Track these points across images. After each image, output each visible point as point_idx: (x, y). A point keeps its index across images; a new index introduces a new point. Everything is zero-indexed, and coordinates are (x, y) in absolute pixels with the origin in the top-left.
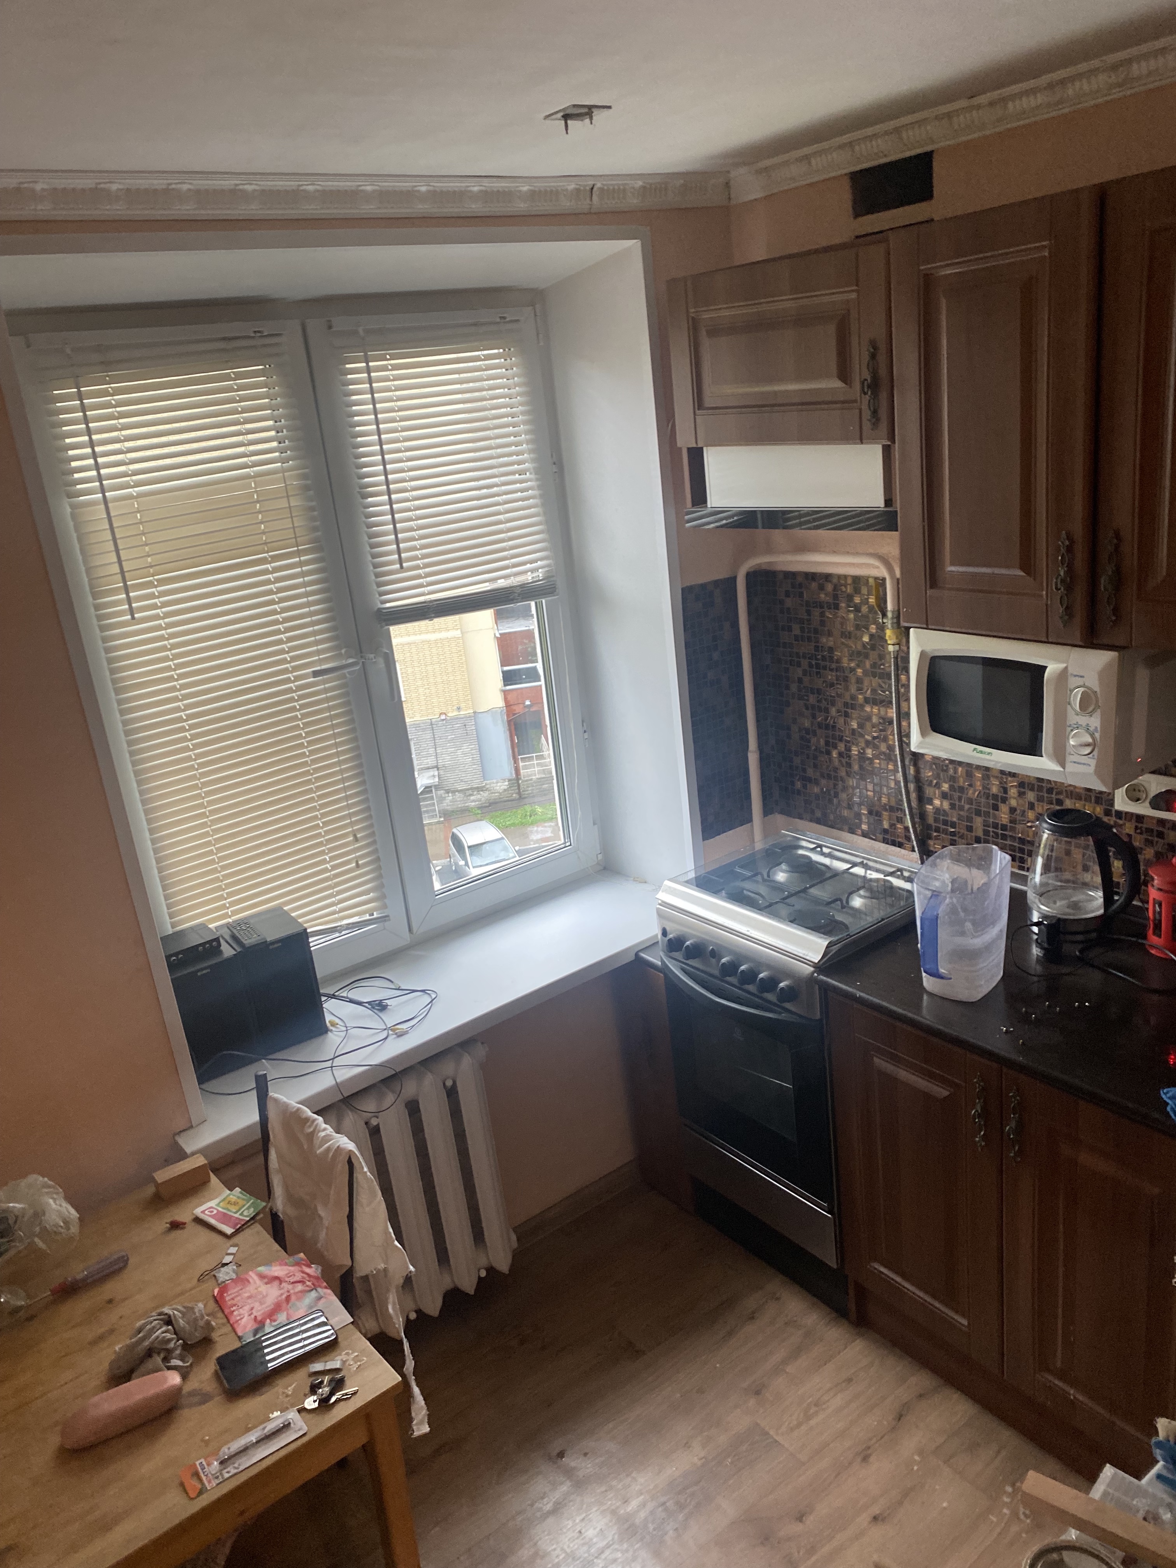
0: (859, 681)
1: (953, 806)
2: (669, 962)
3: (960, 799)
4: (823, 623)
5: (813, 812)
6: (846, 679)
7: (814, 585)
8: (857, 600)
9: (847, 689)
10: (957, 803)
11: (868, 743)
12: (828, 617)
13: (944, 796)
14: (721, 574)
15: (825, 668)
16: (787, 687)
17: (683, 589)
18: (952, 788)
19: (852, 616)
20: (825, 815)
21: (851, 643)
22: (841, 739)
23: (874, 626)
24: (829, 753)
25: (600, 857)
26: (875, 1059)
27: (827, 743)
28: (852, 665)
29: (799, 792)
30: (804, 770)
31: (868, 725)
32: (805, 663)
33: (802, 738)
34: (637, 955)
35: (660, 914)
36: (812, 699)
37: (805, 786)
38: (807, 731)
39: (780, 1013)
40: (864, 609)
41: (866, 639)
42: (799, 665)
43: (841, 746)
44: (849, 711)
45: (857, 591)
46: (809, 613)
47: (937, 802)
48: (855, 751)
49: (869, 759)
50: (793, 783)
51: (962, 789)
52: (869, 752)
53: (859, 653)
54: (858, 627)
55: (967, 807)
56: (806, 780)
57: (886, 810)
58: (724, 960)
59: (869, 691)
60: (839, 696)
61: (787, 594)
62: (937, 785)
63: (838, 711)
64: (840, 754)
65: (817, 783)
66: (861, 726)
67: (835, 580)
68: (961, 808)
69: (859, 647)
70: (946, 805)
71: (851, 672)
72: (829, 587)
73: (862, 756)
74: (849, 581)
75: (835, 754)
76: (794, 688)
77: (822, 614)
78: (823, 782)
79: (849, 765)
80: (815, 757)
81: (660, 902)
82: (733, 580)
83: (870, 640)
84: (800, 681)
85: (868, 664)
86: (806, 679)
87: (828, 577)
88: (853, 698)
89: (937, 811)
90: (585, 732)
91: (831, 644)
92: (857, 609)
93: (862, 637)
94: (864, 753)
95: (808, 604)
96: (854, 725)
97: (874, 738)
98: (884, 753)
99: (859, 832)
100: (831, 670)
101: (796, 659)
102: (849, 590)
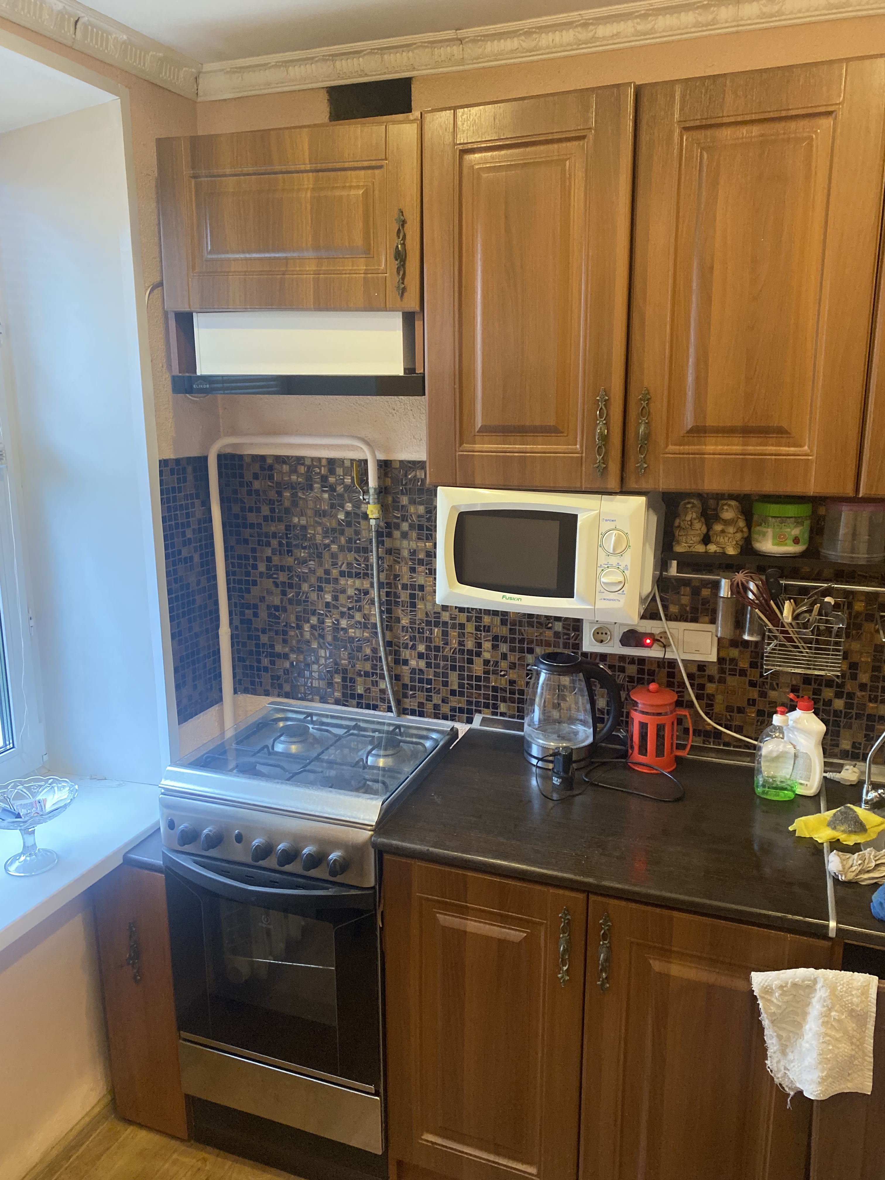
0: (334, 556)
1: (429, 665)
3: (436, 657)
4: (295, 504)
5: (280, 687)
6: (320, 556)
7: (286, 468)
8: (332, 480)
9: (321, 564)
10: (433, 661)
11: (342, 614)
12: (300, 498)
13: (421, 656)
14: (195, 453)
15: (297, 546)
16: (255, 567)
17: (160, 461)
18: (428, 648)
19: (326, 496)
20: (294, 687)
21: (325, 520)
22: (314, 613)
23: (349, 505)
24: (299, 627)
25: (46, 758)
26: (437, 915)
27: (298, 618)
28: (327, 541)
29: (266, 669)
30: (272, 646)
31: (342, 598)
32: (274, 543)
33: (270, 615)
34: (125, 857)
35: (165, 805)
36: (283, 577)
37: (273, 663)
38: (277, 608)
40: (340, 489)
41: (341, 516)
42: (268, 544)
43: (314, 620)
44: (324, 585)
45: (332, 471)
46: (279, 494)
47: (413, 663)
48: (328, 622)
49: (343, 629)
50: (259, 661)
51: (437, 649)
52: (344, 623)
53: (334, 530)
54: (332, 506)
55: (442, 663)
56: (275, 656)
57: (361, 676)
58: (256, 842)
59: (345, 565)
60: (313, 572)
61: (256, 477)
62: (414, 647)
63: (311, 586)
64: (313, 627)
65: (286, 656)
66: (336, 598)
67: (308, 462)
68: (437, 666)
69: (334, 524)
70: (422, 664)
71: (325, 549)
72: (302, 469)
73: (336, 628)
74: (324, 462)
75: (307, 627)
76: (262, 567)
77: (294, 495)
78: (293, 656)
79: (322, 637)
80: (285, 633)
81: (163, 791)
82: (205, 458)
83: (346, 517)
84: (269, 559)
85: (343, 540)
86: (276, 560)
87: (300, 460)
88: (327, 572)
89: (413, 671)
90: (31, 619)
91: (303, 522)
92: (332, 489)
93: (336, 515)
94: (338, 624)
95: (278, 484)
96: (328, 598)
97: (349, 609)
98: (360, 623)
99: (332, 700)
100: (304, 548)
101: (265, 539)
102: (323, 471)
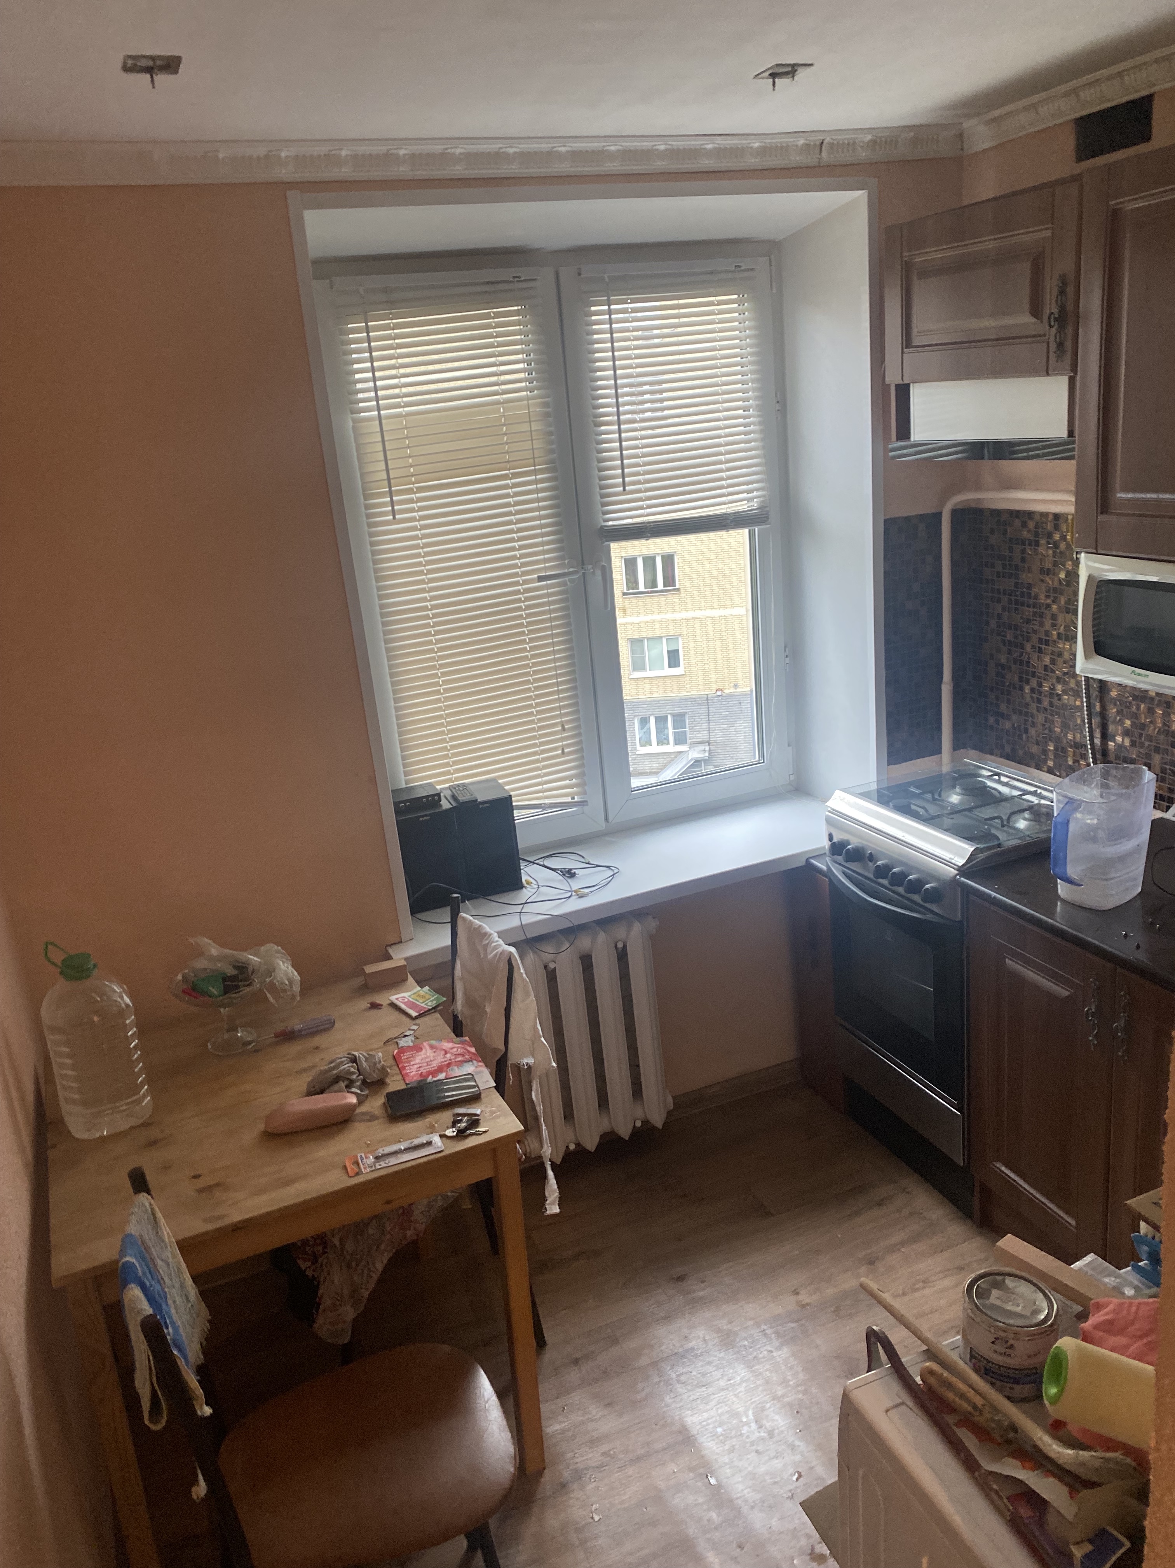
0: (1054, 617)
1: (1133, 744)
2: (833, 865)
3: (1141, 735)
4: (1023, 560)
5: (1003, 747)
6: (1042, 615)
7: (1017, 523)
8: (1057, 537)
9: (1042, 625)
10: (1138, 740)
11: (1059, 679)
12: (1029, 554)
13: (1126, 733)
14: (925, 508)
15: (1023, 604)
16: (987, 623)
17: (886, 521)
18: (1133, 724)
19: (1051, 552)
20: (1014, 750)
21: (1047, 579)
22: (1034, 675)
23: (1070, 563)
24: (1021, 689)
25: (792, 777)
26: (1007, 960)
27: (1021, 679)
28: (1048, 601)
29: (991, 728)
30: (997, 706)
31: (1060, 661)
32: (1005, 598)
33: (998, 674)
34: (807, 860)
35: (829, 821)
36: (1010, 636)
37: (997, 722)
38: (1003, 667)
39: (925, 914)
40: (1063, 546)
41: (1062, 575)
42: (999, 601)
43: (1034, 683)
44: (1043, 647)
45: (1057, 527)
46: (1011, 549)
47: (1119, 739)
48: (1046, 687)
49: (1058, 695)
50: (986, 719)
51: (1143, 726)
52: (1059, 688)
53: (1055, 590)
54: (1055, 564)
55: (1147, 744)
56: (1000, 715)
57: (1071, 747)
58: (879, 863)
59: (1062, 627)
60: (1035, 632)
61: (992, 531)
62: (1121, 722)
63: (1033, 647)
64: (1033, 690)
65: (1009, 718)
66: (1053, 662)
67: (1037, 518)
68: (1142, 745)
69: (1056, 584)
70: (1127, 742)
71: (1046, 609)
72: (1031, 525)
73: (1052, 694)
74: (1051, 517)
75: (1027, 690)
76: (993, 623)
77: (1023, 551)
78: (1015, 717)
79: (1039, 701)
80: (1009, 694)
81: (829, 809)
82: (938, 516)
83: (1066, 577)
84: (999, 616)
85: (1063, 600)
86: (1006, 615)
87: (1030, 514)
88: (1047, 633)
89: (1120, 747)
90: (787, 657)
91: (1030, 581)
92: (1056, 546)
93: (1059, 574)
94: (1053, 689)
95: (1011, 540)
96: (1047, 660)
97: (1065, 674)
98: (1072, 689)
99: (1045, 768)
100: (1028, 606)
101: (996, 595)
102: (1050, 527)
